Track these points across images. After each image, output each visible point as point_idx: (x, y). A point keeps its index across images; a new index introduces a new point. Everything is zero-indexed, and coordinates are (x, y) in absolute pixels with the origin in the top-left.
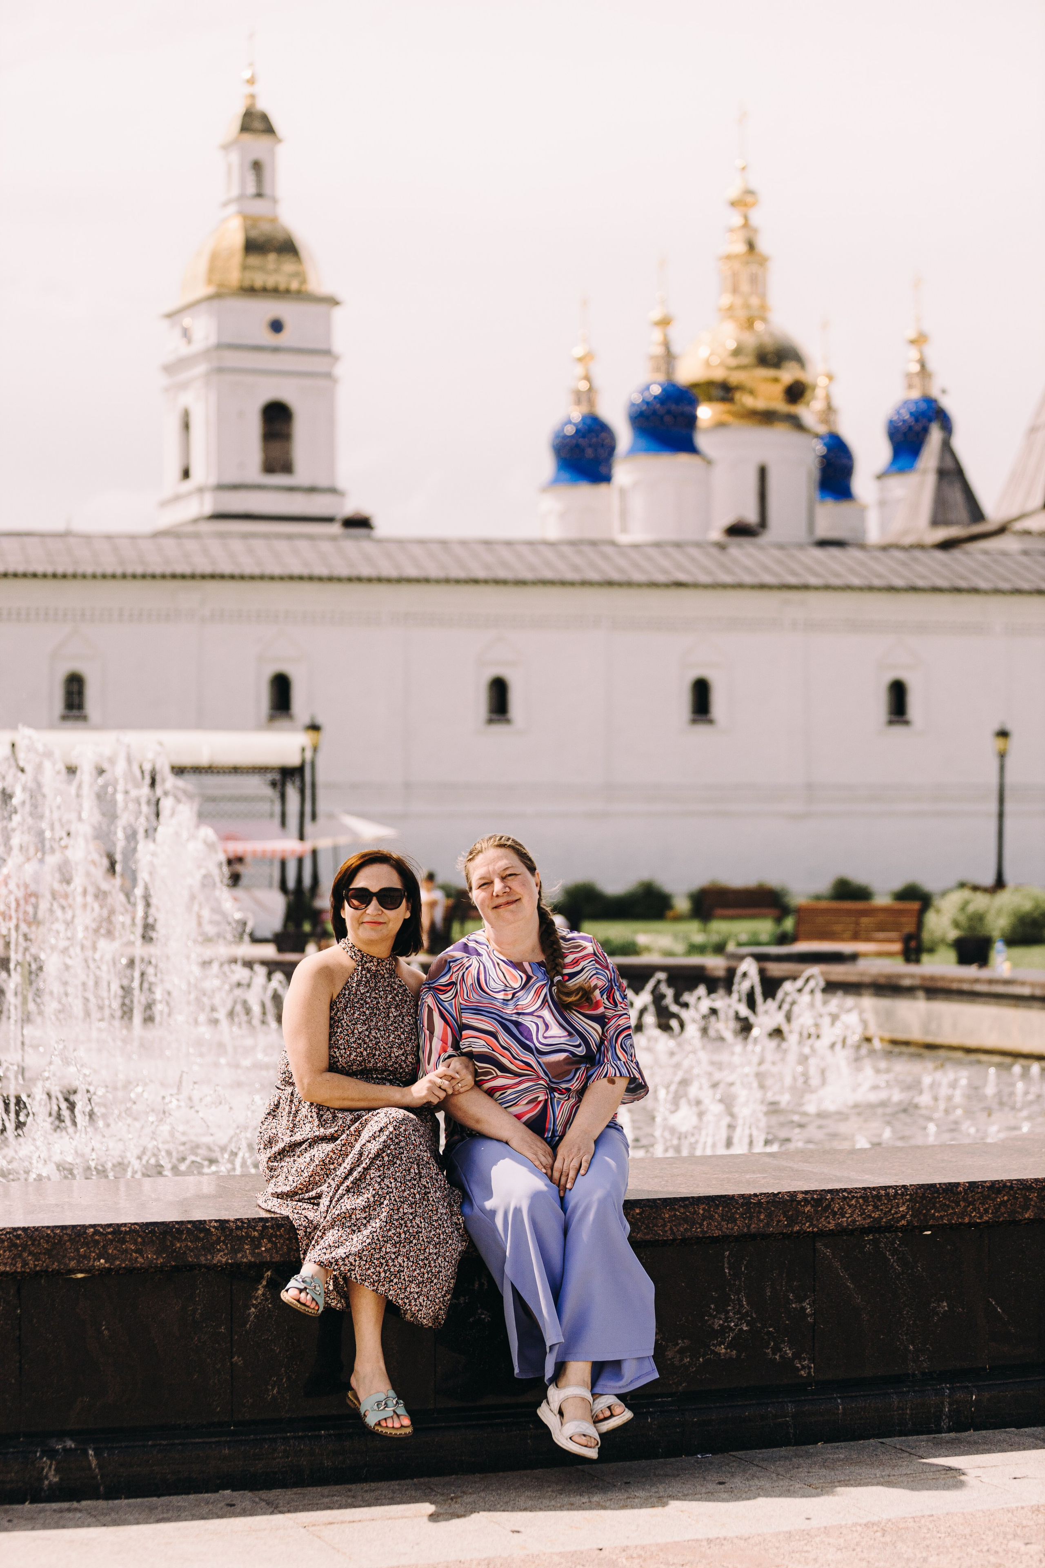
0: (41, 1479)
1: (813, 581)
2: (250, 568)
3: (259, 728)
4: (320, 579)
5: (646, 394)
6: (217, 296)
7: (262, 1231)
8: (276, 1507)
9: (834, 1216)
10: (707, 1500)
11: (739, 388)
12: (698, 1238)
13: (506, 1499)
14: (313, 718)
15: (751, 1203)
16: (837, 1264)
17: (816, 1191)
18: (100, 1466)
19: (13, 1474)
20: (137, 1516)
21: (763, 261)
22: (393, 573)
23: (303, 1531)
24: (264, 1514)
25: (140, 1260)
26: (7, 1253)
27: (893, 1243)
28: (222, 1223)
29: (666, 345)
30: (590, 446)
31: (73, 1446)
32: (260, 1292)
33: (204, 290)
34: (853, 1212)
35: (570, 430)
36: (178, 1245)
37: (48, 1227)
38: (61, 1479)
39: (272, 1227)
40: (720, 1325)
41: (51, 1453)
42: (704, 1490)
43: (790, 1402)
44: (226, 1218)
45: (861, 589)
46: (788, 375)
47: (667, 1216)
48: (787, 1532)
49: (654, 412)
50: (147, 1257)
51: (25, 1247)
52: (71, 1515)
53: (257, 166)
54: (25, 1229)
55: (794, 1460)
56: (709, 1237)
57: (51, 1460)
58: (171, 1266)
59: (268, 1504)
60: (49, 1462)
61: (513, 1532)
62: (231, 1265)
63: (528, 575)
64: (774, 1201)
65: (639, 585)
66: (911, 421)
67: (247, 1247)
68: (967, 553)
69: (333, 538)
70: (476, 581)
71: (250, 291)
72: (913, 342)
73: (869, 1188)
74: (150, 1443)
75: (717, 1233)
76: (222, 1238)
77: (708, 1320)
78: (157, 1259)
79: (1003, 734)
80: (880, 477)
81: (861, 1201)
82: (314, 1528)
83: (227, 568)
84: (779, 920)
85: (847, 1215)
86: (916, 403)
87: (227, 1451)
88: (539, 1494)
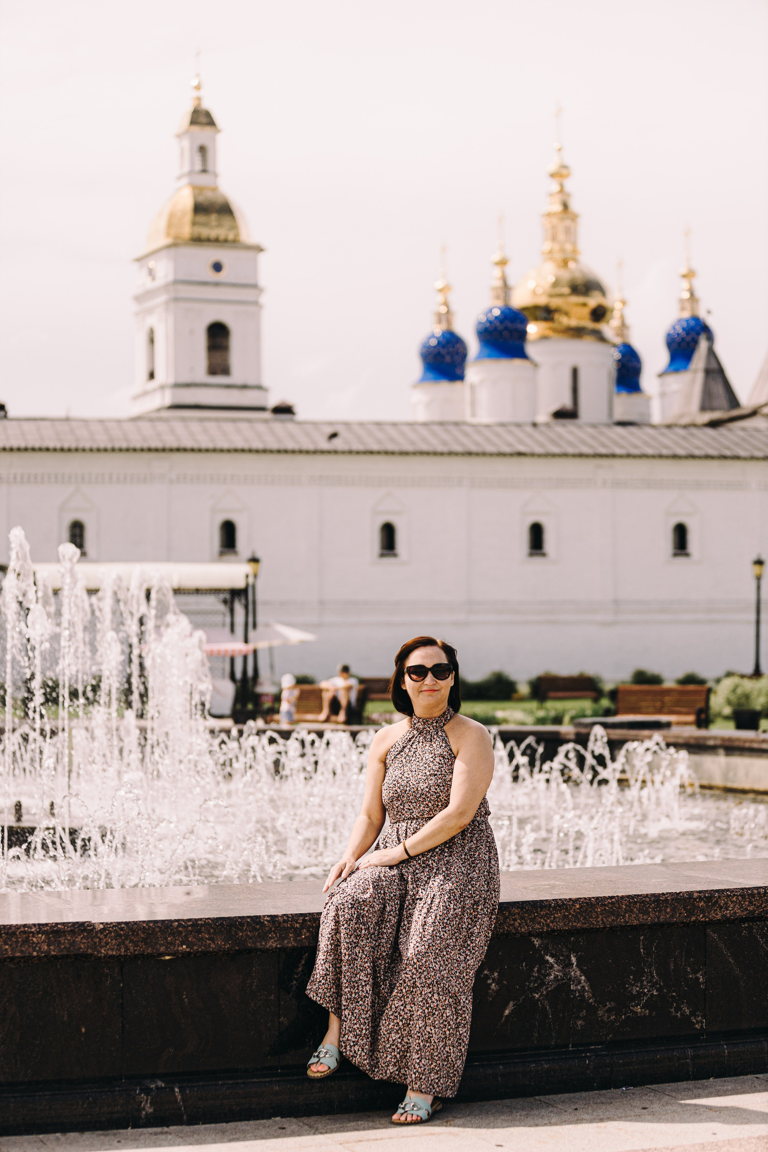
0: (140, 1110)
1: (618, 451)
2: (205, 443)
3: (213, 561)
4: (257, 451)
5: (489, 315)
6: (174, 245)
7: (303, 923)
8: (317, 1129)
9: (720, 910)
10: (636, 1121)
11: (557, 310)
12: (621, 926)
13: (487, 1121)
14: (253, 553)
15: (660, 900)
16: (721, 945)
17: (707, 891)
18: (183, 1099)
19: (119, 1107)
20: (213, 1136)
21: (574, 218)
22: (311, 447)
23: (340, 1147)
24: (308, 1134)
25: (213, 946)
26: (114, 941)
27: (763, 929)
28: (273, 917)
29: (504, 280)
30: (448, 353)
31: (163, 1085)
32: (300, 969)
33: (164, 241)
34: (734, 906)
35: (434, 342)
36: (241, 934)
37: (144, 922)
38: (154, 1110)
39: (310, 921)
40: (637, 991)
41: (147, 1091)
42: (632, 1114)
43: (689, 1048)
44: (276, 914)
45: (653, 457)
46: (593, 301)
47: (599, 910)
48: (701, 1144)
49: (496, 329)
50: (218, 943)
51: (127, 937)
52: (163, 1137)
53: (203, 150)
54: (126, 923)
55: (695, 1091)
56: (630, 925)
57: (147, 1096)
58: (236, 950)
59: (310, 1127)
60: (145, 1098)
61: (498, 1146)
62: (280, 949)
63: (410, 448)
64: (677, 899)
65: (491, 455)
66: (684, 334)
67: (291, 935)
68: (730, 430)
69: (266, 421)
70: (371, 453)
71: (197, 240)
72: (684, 276)
73: (745, 888)
74: (220, 1082)
75: (636, 922)
76: (273, 929)
77: (628, 988)
78: (225, 945)
79: (759, 562)
80: (661, 375)
81: (740, 898)
82: (348, 1145)
83: (188, 444)
84: (596, 700)
85: (730, 909)
86: (687, 321)
87: (277, 1088)
88: (510, 1118)
